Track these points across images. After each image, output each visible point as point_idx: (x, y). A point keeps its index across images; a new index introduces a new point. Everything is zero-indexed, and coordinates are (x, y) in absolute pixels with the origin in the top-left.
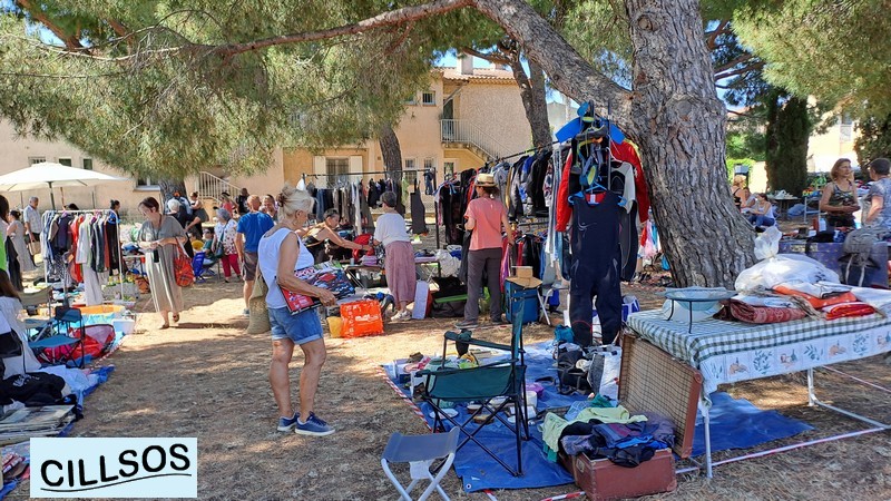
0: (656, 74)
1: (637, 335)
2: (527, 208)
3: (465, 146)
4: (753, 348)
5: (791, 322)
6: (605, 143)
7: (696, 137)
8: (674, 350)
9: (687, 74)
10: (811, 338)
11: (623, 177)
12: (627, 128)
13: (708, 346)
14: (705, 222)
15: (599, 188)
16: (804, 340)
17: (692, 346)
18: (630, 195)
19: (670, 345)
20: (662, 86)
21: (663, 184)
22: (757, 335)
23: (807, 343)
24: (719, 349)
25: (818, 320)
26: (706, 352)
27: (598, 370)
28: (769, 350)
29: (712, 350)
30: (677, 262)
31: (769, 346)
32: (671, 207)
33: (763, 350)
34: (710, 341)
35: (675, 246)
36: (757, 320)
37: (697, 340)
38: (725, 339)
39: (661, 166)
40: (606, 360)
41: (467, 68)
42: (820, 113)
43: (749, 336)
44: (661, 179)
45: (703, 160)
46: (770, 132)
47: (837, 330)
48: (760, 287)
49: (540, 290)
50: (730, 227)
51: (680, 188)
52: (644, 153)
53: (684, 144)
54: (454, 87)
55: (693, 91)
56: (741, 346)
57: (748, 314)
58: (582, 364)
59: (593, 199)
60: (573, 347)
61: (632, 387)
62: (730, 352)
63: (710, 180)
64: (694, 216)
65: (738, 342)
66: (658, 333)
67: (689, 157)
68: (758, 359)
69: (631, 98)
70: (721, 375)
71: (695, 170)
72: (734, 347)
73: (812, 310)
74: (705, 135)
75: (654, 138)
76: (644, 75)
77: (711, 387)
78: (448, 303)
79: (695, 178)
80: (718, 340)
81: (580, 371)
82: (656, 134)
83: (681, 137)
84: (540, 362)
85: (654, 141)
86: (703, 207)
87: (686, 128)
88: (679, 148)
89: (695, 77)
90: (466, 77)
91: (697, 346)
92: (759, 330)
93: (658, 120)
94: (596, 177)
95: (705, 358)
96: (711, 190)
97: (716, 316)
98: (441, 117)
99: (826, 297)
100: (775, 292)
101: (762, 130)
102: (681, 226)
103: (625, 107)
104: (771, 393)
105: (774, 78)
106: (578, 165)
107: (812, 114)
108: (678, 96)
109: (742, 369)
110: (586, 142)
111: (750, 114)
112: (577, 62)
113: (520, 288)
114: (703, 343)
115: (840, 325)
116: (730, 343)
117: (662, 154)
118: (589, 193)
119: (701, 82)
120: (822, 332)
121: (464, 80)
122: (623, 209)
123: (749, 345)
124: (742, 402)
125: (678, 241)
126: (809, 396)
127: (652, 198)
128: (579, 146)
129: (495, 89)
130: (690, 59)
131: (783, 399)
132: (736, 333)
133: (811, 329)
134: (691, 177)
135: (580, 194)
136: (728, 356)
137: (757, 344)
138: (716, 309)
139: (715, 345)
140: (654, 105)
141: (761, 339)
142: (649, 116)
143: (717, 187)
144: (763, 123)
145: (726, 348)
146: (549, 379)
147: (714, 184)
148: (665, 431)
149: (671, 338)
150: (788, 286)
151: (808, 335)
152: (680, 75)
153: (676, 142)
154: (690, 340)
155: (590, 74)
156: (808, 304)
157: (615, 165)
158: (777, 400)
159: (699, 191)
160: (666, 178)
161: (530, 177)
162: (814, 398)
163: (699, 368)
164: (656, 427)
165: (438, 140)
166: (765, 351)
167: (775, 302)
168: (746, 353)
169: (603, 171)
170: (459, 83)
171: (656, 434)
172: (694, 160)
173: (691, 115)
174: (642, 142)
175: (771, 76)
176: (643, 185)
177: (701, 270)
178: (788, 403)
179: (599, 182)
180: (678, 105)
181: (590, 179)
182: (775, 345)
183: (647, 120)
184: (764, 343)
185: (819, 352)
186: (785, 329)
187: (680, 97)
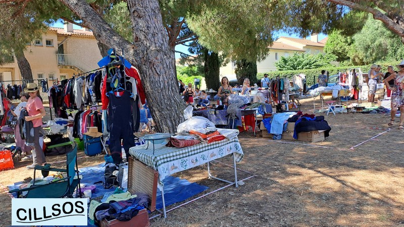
0: (143, 38)
1: (134, 157)
2: (93, 99)
3: (71, 67)
4: (180, 158)
5: (195, 146)
6: (122, 68)
7: (161, 66)
8: (148, 163)
9: (156, 38)
10: (203, 151)
11: (131, 84)
12: (133, 61)
13: (161, 159)
14: (167, 104)
15: (121, 89)
16: (200, 152)
17: (154, 160)
18: (135, 92)
19: (146, 161)
20: (145, 43)
21: (149, 88)
22: (181, 152)
23: (202, 154)
24: (166, 160)
25: (205, 144)
26: (160, 162)
27: (121, 175)
28: (186, 158)
29: (162, 161)
30: (157, 122)
31: (186, 156)
32: (153, 98)
33: (184, 159)
34: (162, 157)
35: (156, 115)
36: (181, 146)
37: (156, 157)
38: (168, 155)
39: (148, 79)
40: (124, 170)
41: (70, 29)
42: (223, 58)
43: (178, 153)
44: (148, 85)
45: (165, 77)
46: (205, 65)
47: (212, 147)
48: (184, 131)
49: (102, 138)
50: (177, 106)
51: (156, 89)
52: (141, 73)
53: (157, 69)
54: (64, 38)
55: (159, 46)
56: (175, 158)
57: (177, 144)
58: (115, 173)
59: (118, 94)
60: (112, 165)
61: (133, 181)
62: (171, 161)
63: (169, 86)
64: (162, 101)
65: (173, 156)
66: (141, 155)
67: (159, 75)
68: (182, 163)
69: (133, 48)
70: (167, 171)
71: (162, 81)
72: (172, 159)
73: (202, 139)
74: (165, 66)
75: (144, 66)
76: (137, 38)
77: (162, 178)
78: (55, 148)
79: (162, 84)
80: (165, 156)
81: (114, 176)
82: (144, 64)
83: (155, 66)
84: (98, 174)
85: (144, 68)
86: (166, 97)
87: (157, 62)
88: (154, 71)
89: (159, 40)
90: (70, 33)
91: (156, 160)
92: (182, 150)
93: (145, 58)
94: (119, 84)
95: (159, 165)
96: (169, 89)
97: (167, 145)
98: (57, 53)
99: (207, 134)
100: (190, 133)
101: (203, 64)
102: (158, 106)
103: (131, 51)
104: (196, 175)
105: (202, 43)
106: (109, 78)
107: (221, 58)
108: (153, 48)
109: (176, 168)
110: (112, 68)
111: (199, 58)
112: (108, 29)
113: (91, 138)
114: (158, 158)
115: (213, 145)
116: (170, 157)
117: (148, 74)
118: (116, 91)
119: (162, 42)
120: (207, 148)
121: (69, 35)
122: (133, 99)
123: (178, 157)
124: (184, 180)
125: (157, 112)
126: (208, 174)
127: (145, 94)
128: (110, 69)
129: (85, 40)
130: (157, 32)
131: (200, 177)
132: (172, 152)
133: (202, 148)
134: (160, 84)
135: (111, 92)
136: (169, 163)
137: (181, 156)
138: (166, 142)
139: (164, 158)
140: (143, 51)
141: (183, 154)
142: (141, 56)
143: (172, 88)
144: (203, 62)
145: (169, 159)
146: (101, 182)
147: (170, 87)
148: (144, 200)
149: (146, 158)
150: (195, 130)
151: (201, 150)
152: (153, 39)
153: (153, 68)
154: (153, 158)
155: (114, 36)
156: (200, 137)
157: (128, 78)
158: (198, 177)
159: (164, 90)
160: (150, 85)
161: (94, 83)
162: (210, 175)
163: (157, 170)
164: (140, 199)
165: (56, 64)
166: (185, 159)
167: (188, 138)
168: (177, 160)
169: (122, 81)
170: (66, 36)
171: (140, 203)
172: (161, 77)
173: (159, 57)
174: (139, 68)
175: (201, 42)
176: (141, 88)
177: (167, 125)
178: (201, 178)
179: (120, 86)
180: (153, 52)
181: (116, 85)
182: (189, 156)
183: (140, 58)
184: (184, 155)
185: (206, 156)
186: (192, 149)
187: (154, 49)
